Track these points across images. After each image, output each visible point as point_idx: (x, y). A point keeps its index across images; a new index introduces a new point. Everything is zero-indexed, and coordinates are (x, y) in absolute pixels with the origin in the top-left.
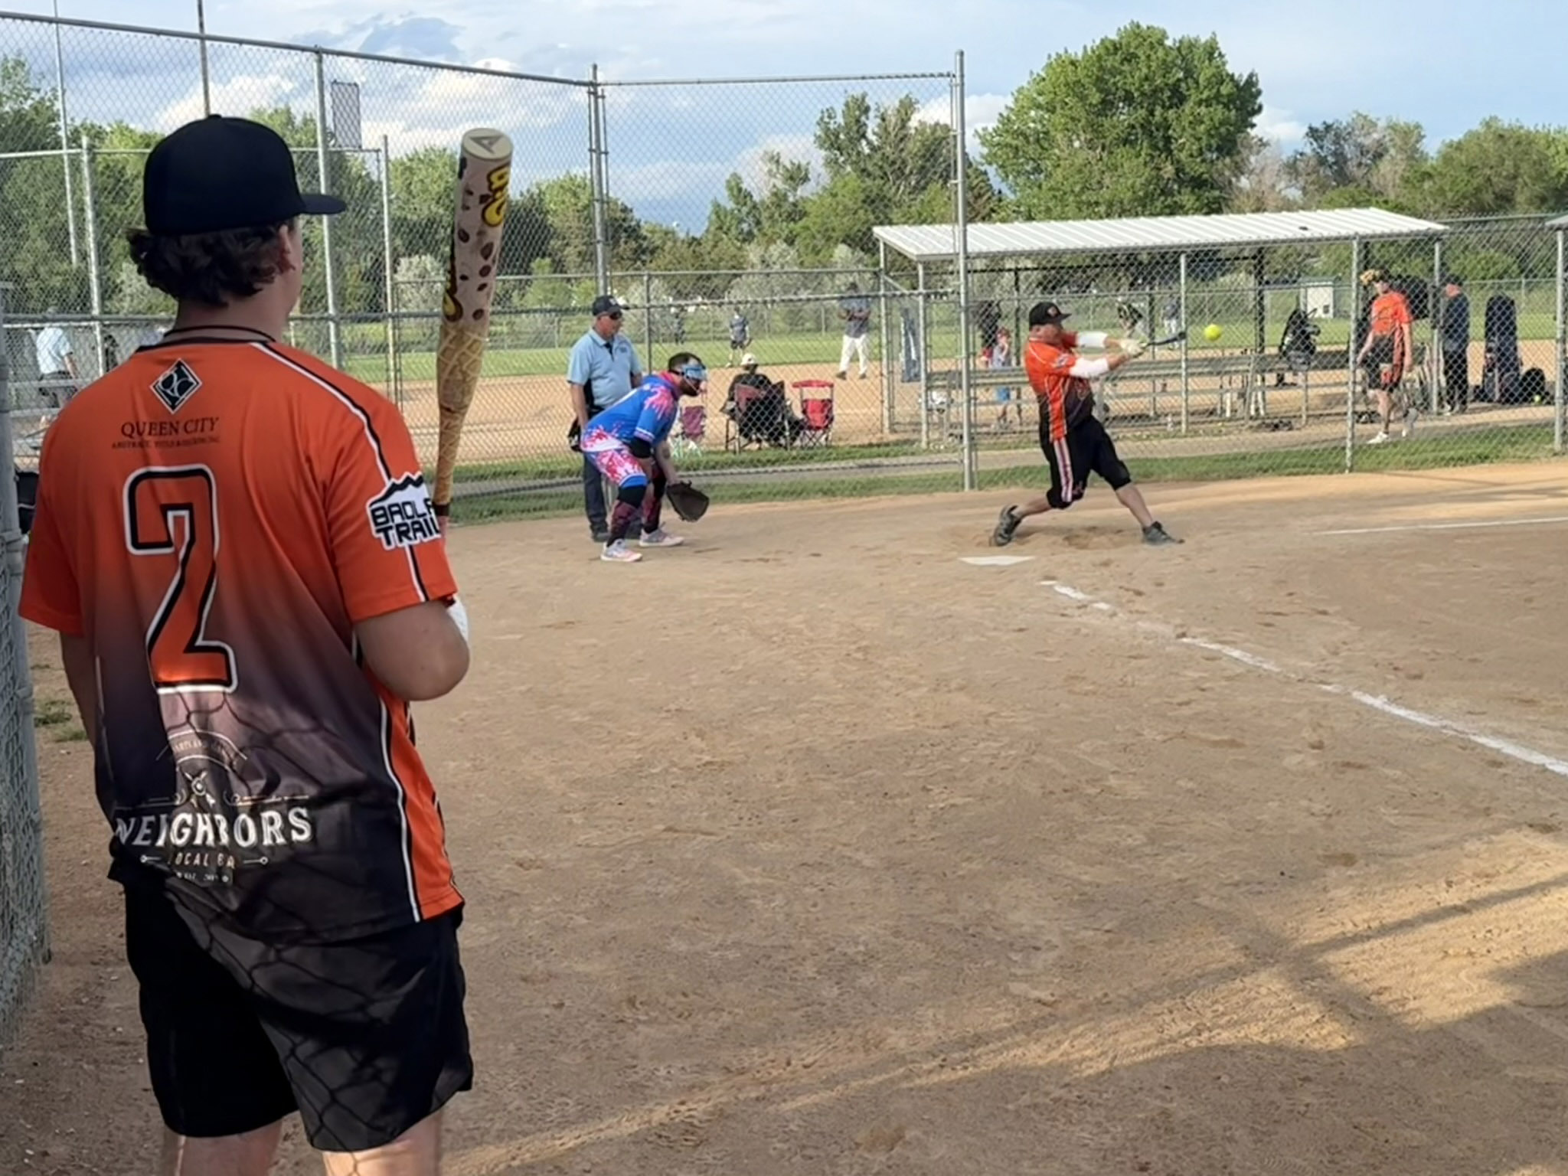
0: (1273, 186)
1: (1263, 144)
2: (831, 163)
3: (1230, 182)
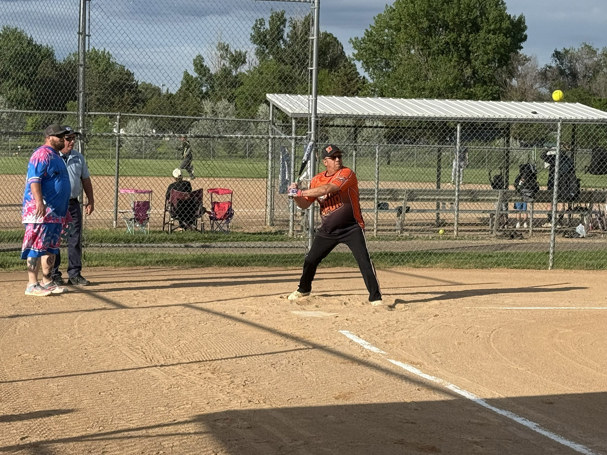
0: (532, 85)
1: (527, 60)
2: (260, 53)
3: (505, 81)
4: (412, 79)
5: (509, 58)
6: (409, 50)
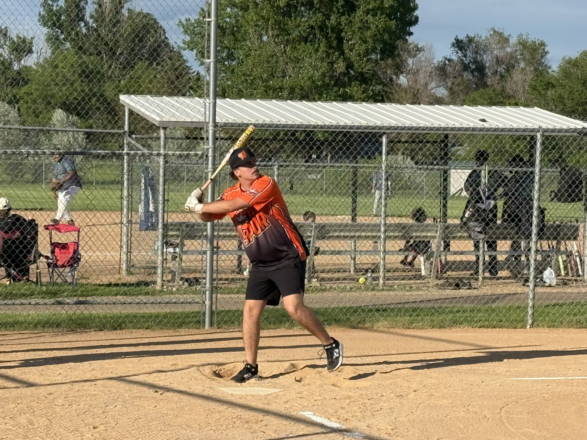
0: (426, 84)
1: (419, 50)
2: (52, 40)
3: (391, 80)
4: (265, 76)
5: (395, 48)
6: (261, 35)
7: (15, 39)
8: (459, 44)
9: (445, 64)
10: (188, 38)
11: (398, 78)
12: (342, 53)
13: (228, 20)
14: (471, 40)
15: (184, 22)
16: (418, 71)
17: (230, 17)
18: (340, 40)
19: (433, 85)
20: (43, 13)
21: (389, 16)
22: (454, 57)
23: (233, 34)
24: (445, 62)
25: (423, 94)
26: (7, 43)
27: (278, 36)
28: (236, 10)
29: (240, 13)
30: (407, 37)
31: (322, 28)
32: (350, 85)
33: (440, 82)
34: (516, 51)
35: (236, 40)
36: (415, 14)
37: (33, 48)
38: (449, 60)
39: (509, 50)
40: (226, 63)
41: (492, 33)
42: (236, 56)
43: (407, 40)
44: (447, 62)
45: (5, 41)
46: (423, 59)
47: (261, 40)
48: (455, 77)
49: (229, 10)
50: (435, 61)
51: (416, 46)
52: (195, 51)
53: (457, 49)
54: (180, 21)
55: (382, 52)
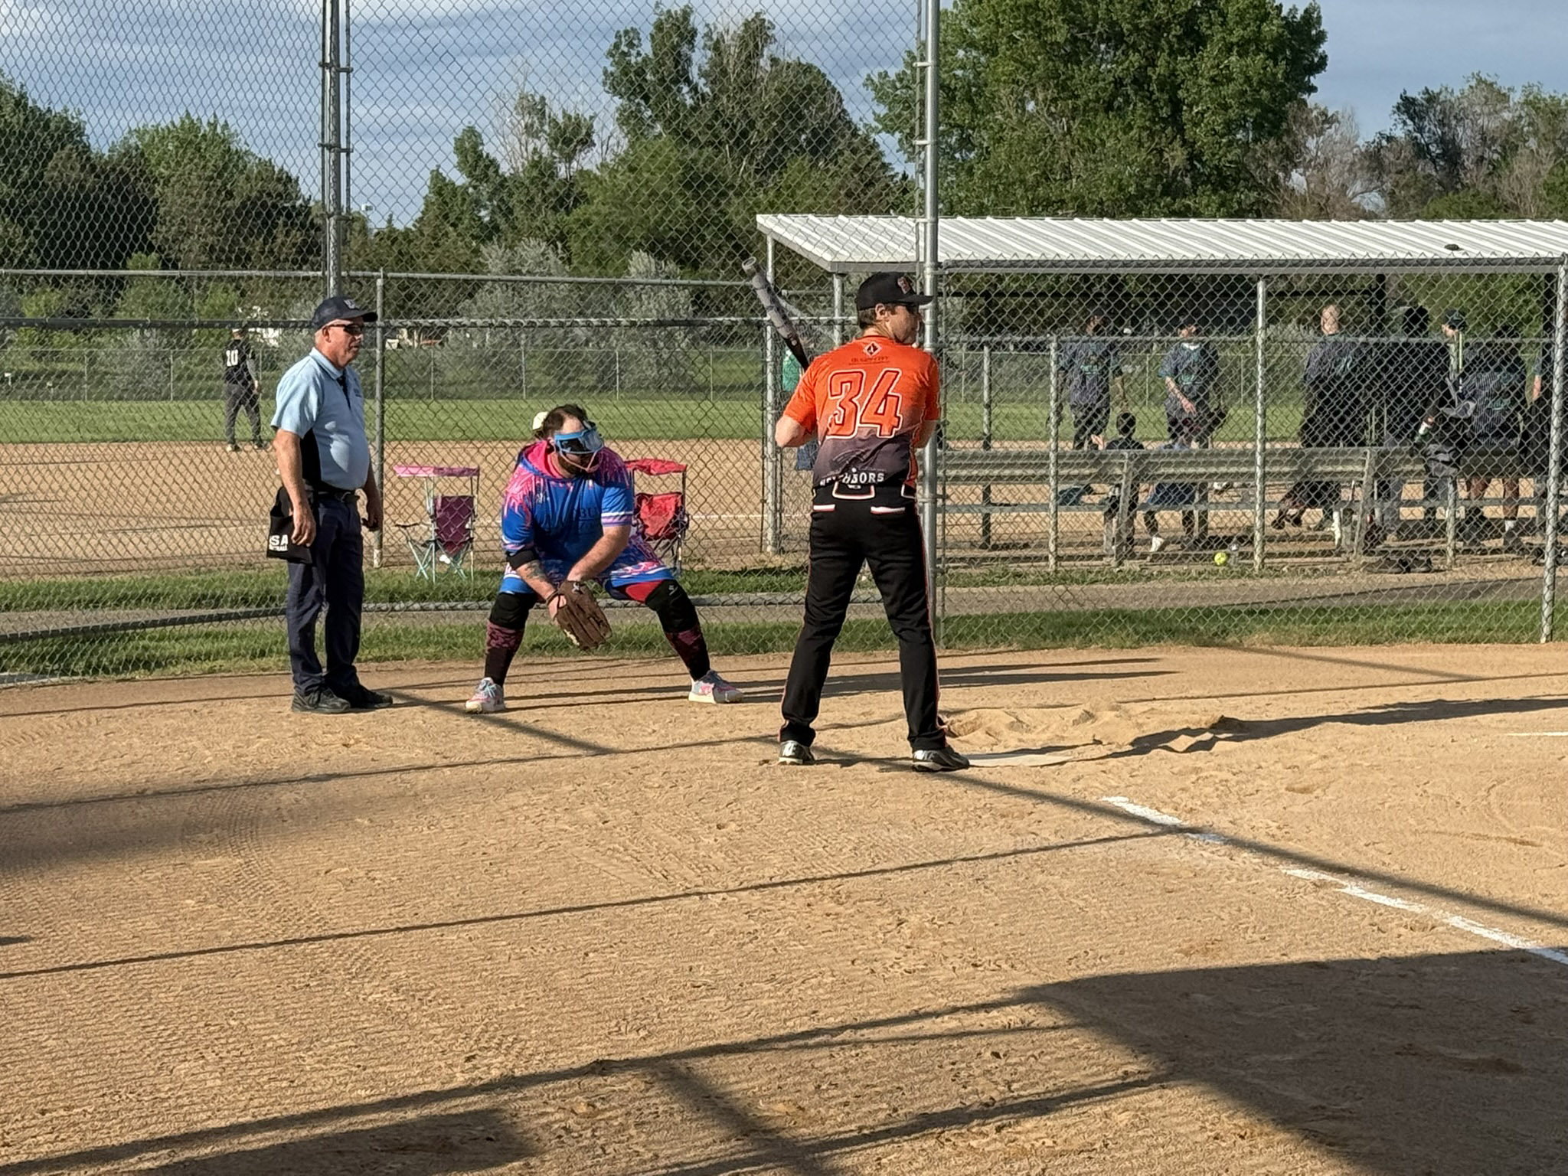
0: (1344, 187)
1: (1328, 120)
2: (629, 120)
3: (1275, 179)
5: (1282, 117)
6: (1023, 101)
7: (560, 120)
8: (1408, 107)
9: (1380, 147)
10: (882, 110)
11: (1288, 176)
12: (1181, 130)
13: (959, 73)
14: (1431, 98)
15: (876, 80)
16: (1327, 161)
17: (963, 67)
18: (1176, 105)
19: (1358, 187)
20: (611, 69)
21: (1273, 56)
22: (1399, 133)
23: (970, 101)
24: (1380, 143)
25: (1338, 206)
26: (546, 128)
27: (1054, 100)
28: (974, 53)
29: (983, 59)
30: (1305, 96)
31: (1140, 82)
32: (1195, 192)
33: (1371, 181)
34: (1520, 117)
35: (975, 111)
36: (1320, 51)
37: (595, 138)
38: (1389, 139)
39: (1507, 115)
40: (957, 155)
41: (1473, 83)
42: (976, 143)
43: (1304, 102)
44: (1384, 143)
45: (542, 125)
46: (1338, 138)
47: (1024, 110)
48: (1400, 172)
49: (961, 53)
50: (1360, 142)
51: (1324, 113)
52: (898, 135)
53: (1405, 117)
54: (869, 78)
55: (1258, 126)
